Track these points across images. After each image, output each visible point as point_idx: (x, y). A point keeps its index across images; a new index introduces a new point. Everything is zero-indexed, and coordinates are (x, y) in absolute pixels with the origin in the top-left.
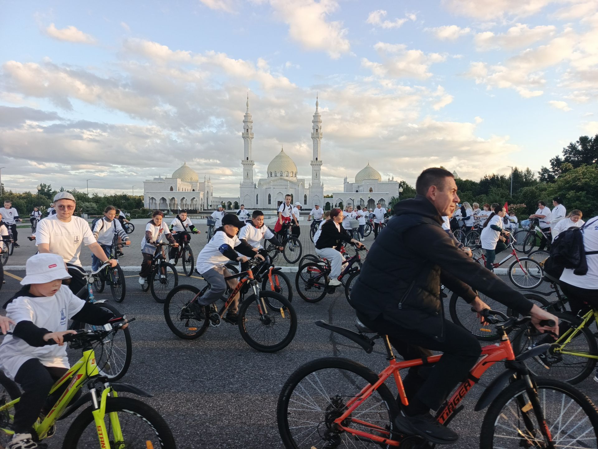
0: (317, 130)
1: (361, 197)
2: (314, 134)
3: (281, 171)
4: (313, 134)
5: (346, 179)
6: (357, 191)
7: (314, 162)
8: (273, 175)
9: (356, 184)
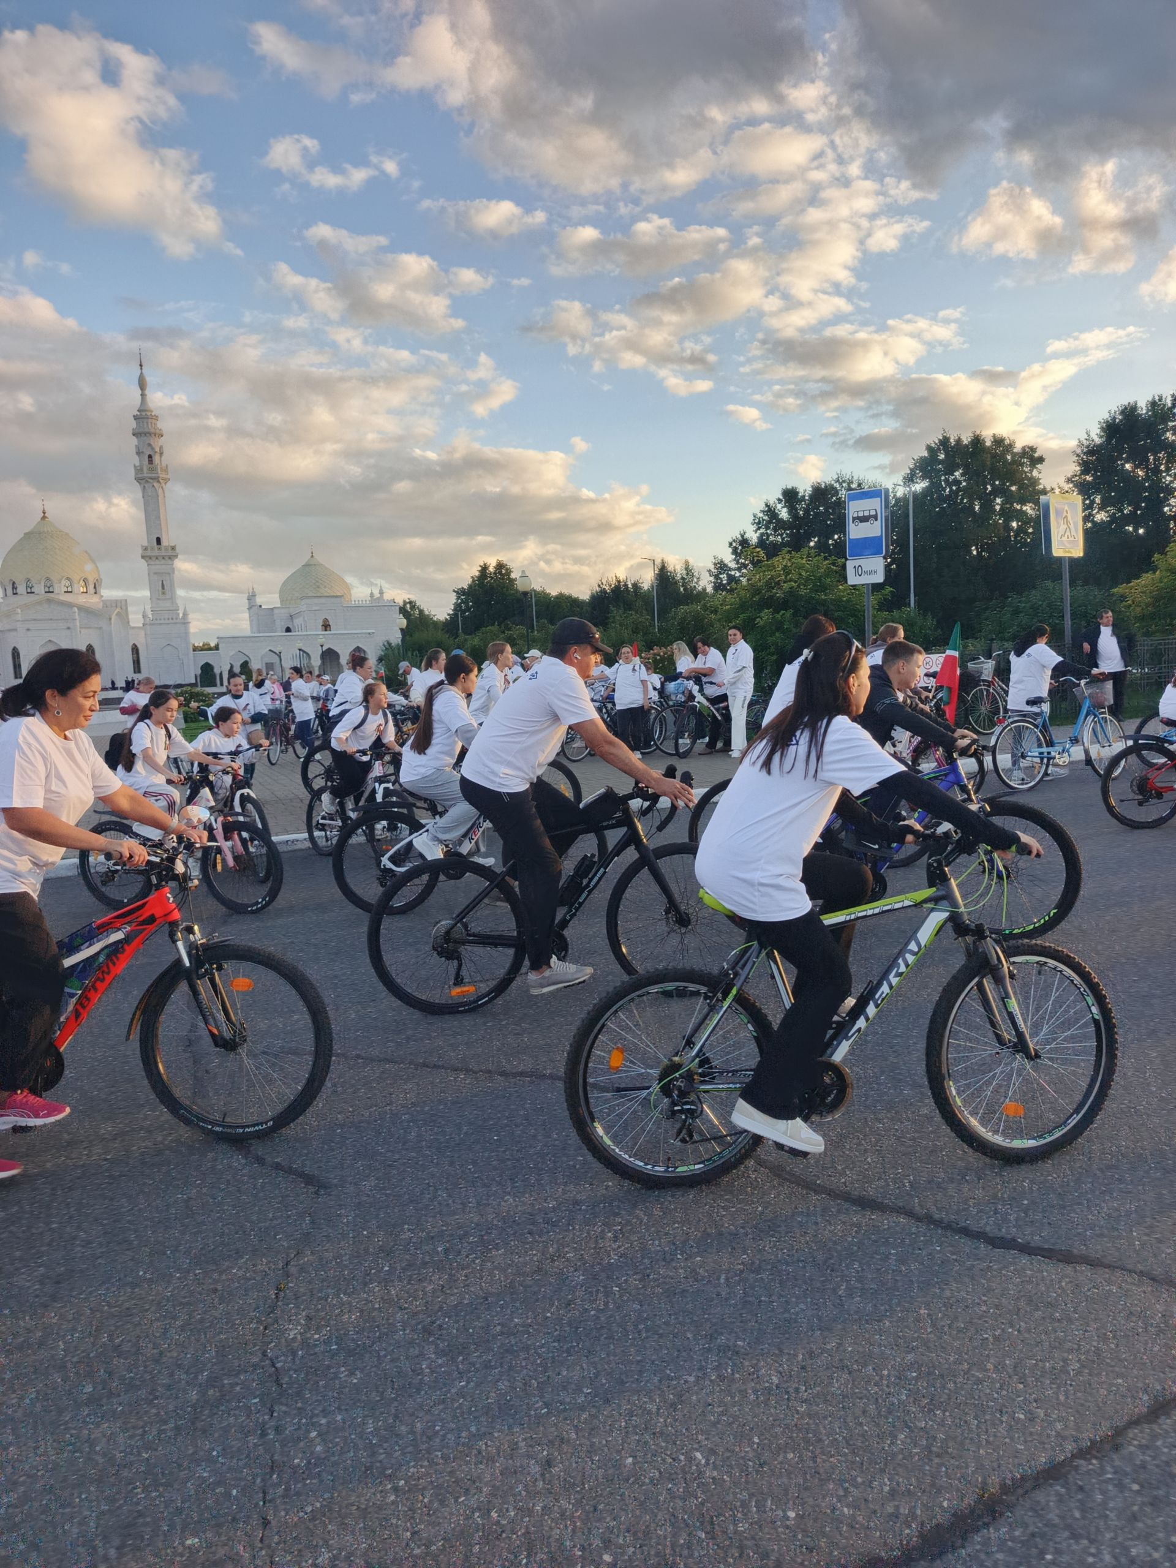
0: (150, 457)
1: (300, 645)
2: (142, 470)
3: (48, 579)
4: (138, 470)
5: (252, 597)
6: (288, 630)
7: (152, 549)
8: (21, 589)
9: (282, 611)
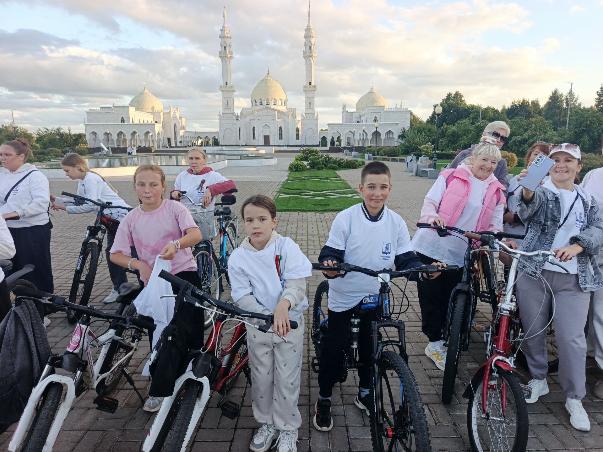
0: (310, 47)
1: (364, 128)
2: (306, 52)
3: (268, 99)
4: (305, 53)
5: (344, 107)
6: (358, 122)
7: (307, 87)
8: (258, 103)
9: (357, 113)
